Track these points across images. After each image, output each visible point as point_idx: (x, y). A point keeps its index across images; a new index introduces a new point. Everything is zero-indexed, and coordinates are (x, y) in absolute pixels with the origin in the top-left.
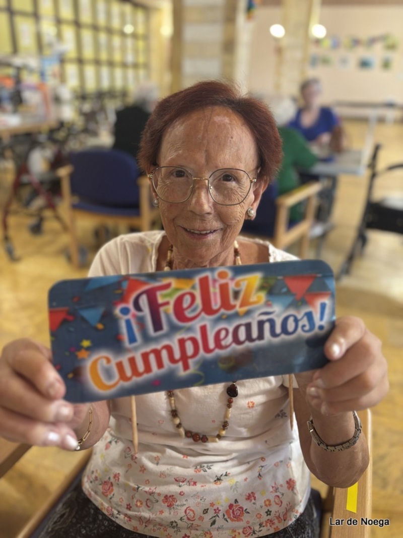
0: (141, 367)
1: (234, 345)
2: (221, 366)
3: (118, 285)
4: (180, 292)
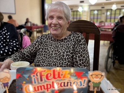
0: (37, 89)
1: (60, 87)
3: (33, 70)
4: (47, 73)
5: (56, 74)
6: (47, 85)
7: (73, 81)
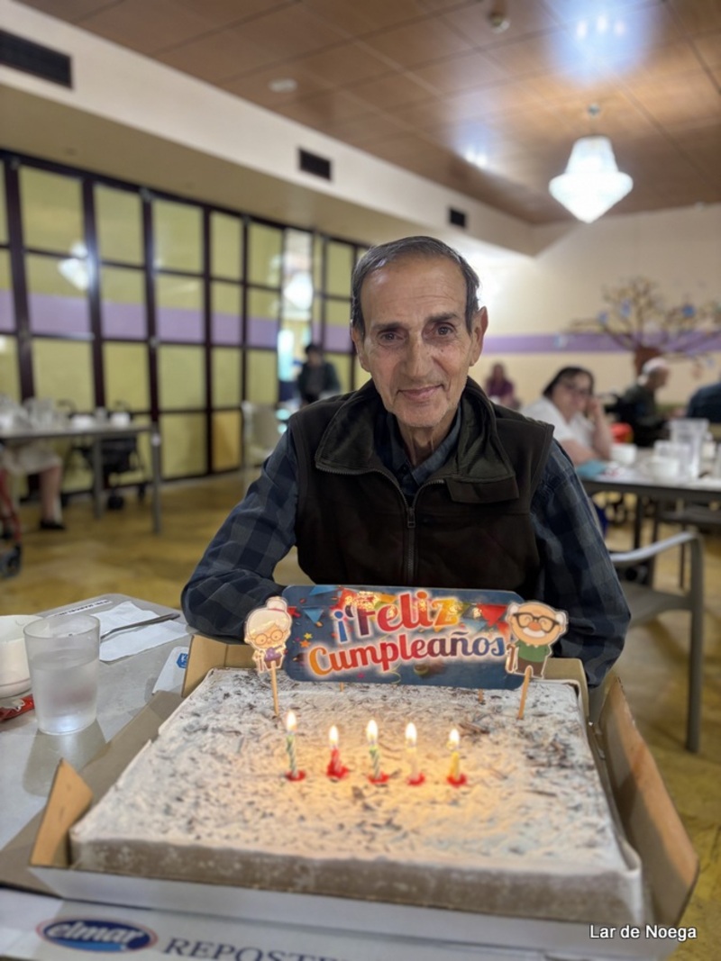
0: (349, 661)
1: (428, 656)
2: (416, 671)
3: (335, 593)
4: (384, 606)
5: (414, 610)
6: (384, 647)
7: (471, 637)
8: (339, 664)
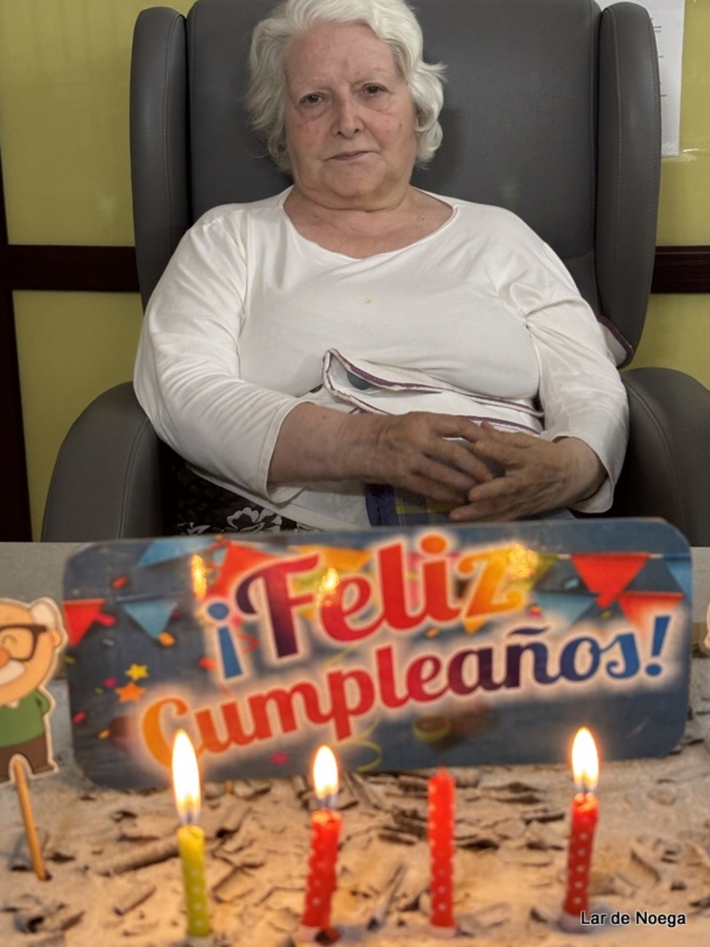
1: (450, 694)
2: (420, 734)
5: (414, 584)
7: (555, 638)
8: (222, 735)
